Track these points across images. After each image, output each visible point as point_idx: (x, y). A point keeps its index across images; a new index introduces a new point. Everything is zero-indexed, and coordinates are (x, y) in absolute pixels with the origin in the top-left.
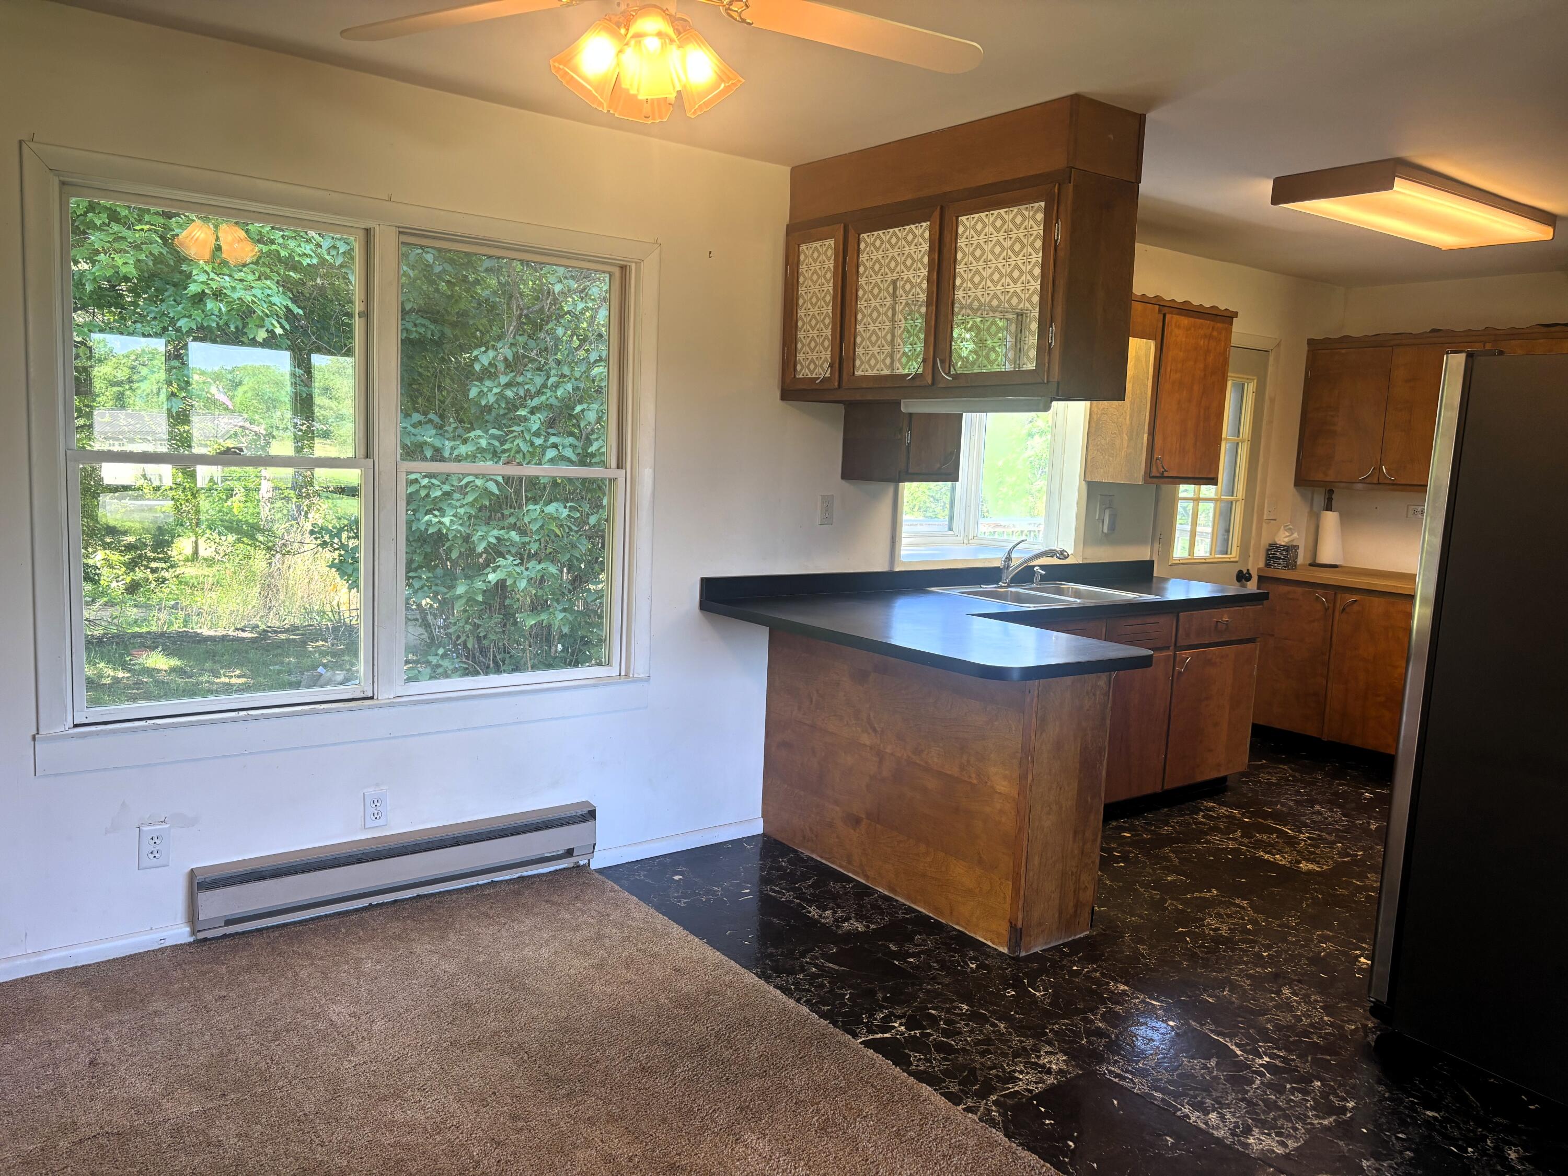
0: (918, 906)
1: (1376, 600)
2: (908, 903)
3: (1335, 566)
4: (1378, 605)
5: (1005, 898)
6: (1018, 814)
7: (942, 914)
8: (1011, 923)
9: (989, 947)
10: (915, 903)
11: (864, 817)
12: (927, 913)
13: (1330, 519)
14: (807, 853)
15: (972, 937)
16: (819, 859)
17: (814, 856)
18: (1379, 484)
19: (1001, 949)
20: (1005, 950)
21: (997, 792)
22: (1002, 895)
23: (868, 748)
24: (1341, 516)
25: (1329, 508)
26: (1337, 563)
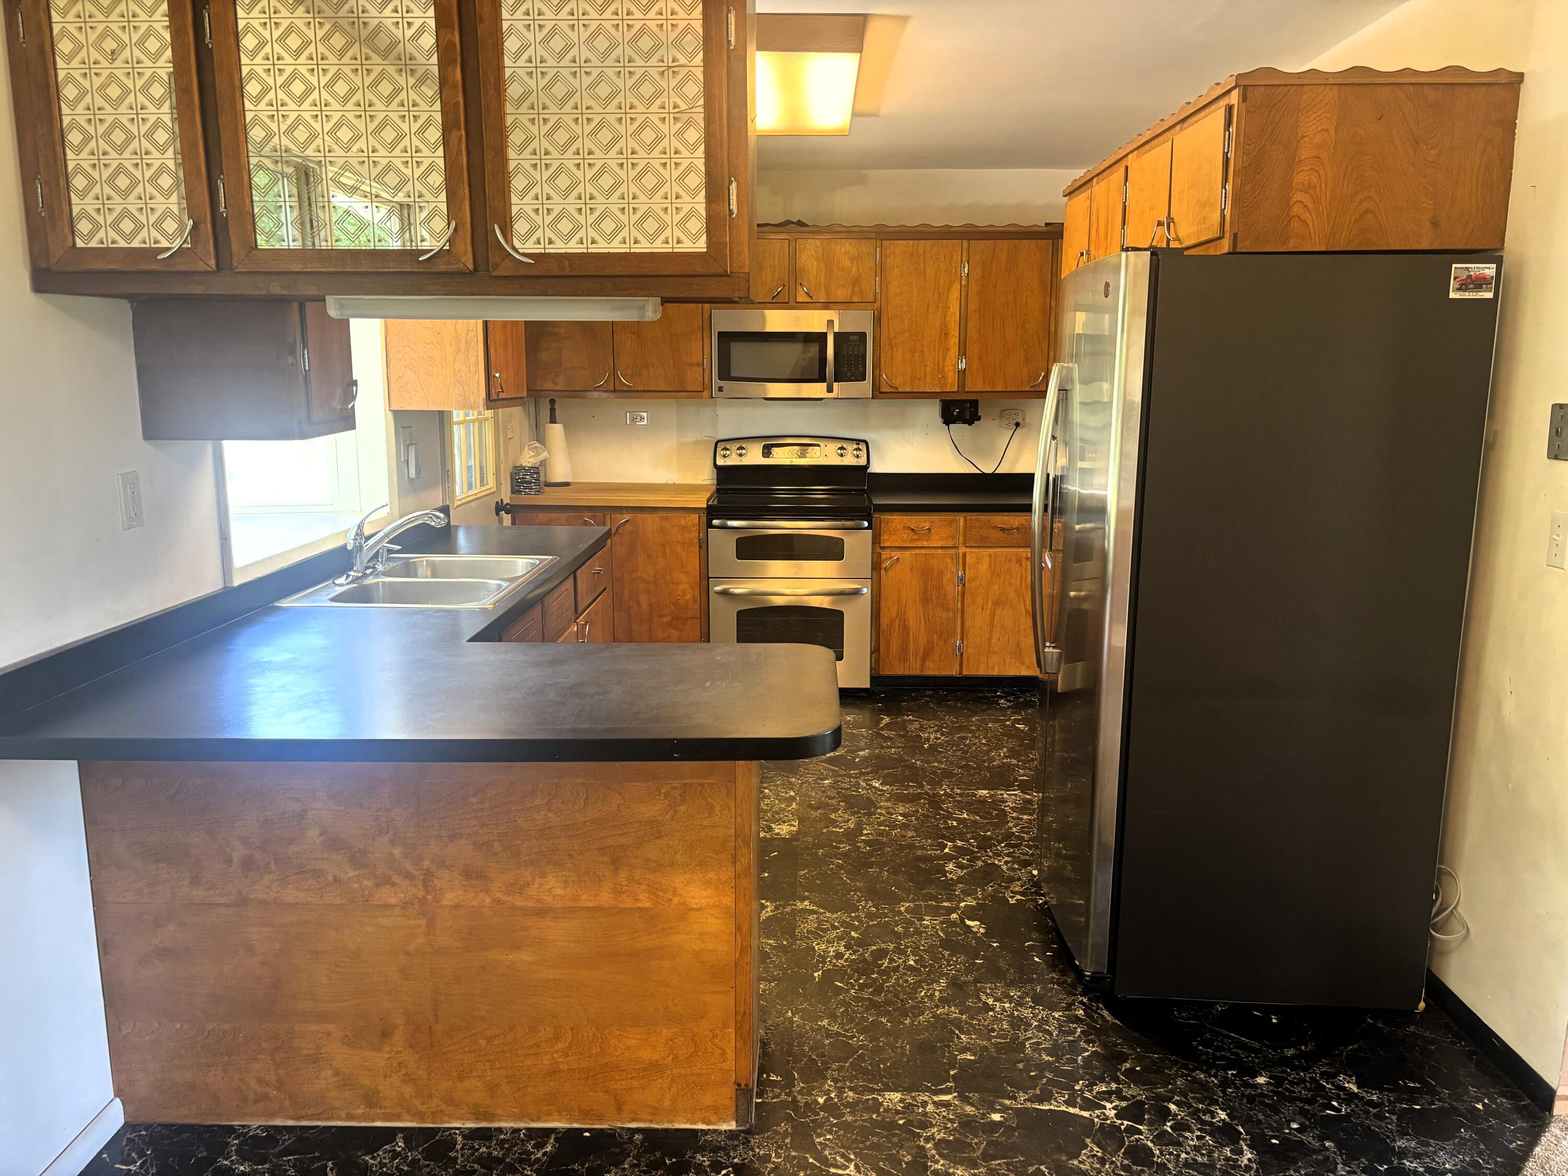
0: (547, 1121)
1: (648, 517)
2: (522, 1125)
3: (567, 484)
4: (650, 522)
5: (723, 1054)
6: (738, 928)
7: (600, 1118)
8: (739, 1085)
9: (704, 1132)
10: (538, 1119)
11: (399, 1022)
12: (568, 1126)
13: (556, 431)
14: (255, 1123)
15: (667, 1130)
16: (290, 1123)
17: (278, 1122)
18: (615, 391)
19: (724, 1127)
20: (732, 1126)
21: (692, 909)
22: (718, 1051)
23: (397, 909)
24: (566, 428)
25: (553, 420)
26: (569, 481)
